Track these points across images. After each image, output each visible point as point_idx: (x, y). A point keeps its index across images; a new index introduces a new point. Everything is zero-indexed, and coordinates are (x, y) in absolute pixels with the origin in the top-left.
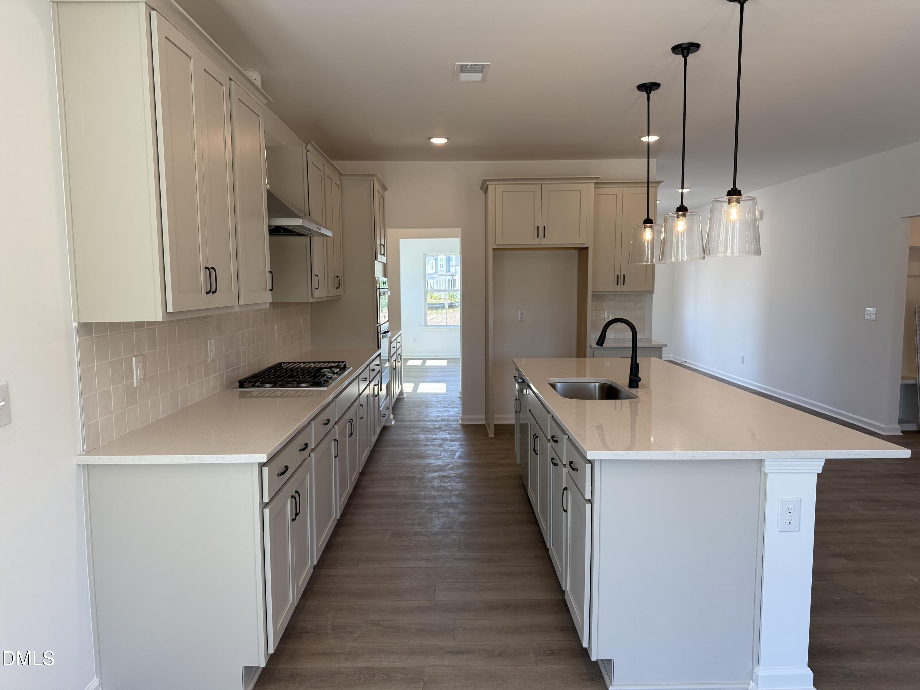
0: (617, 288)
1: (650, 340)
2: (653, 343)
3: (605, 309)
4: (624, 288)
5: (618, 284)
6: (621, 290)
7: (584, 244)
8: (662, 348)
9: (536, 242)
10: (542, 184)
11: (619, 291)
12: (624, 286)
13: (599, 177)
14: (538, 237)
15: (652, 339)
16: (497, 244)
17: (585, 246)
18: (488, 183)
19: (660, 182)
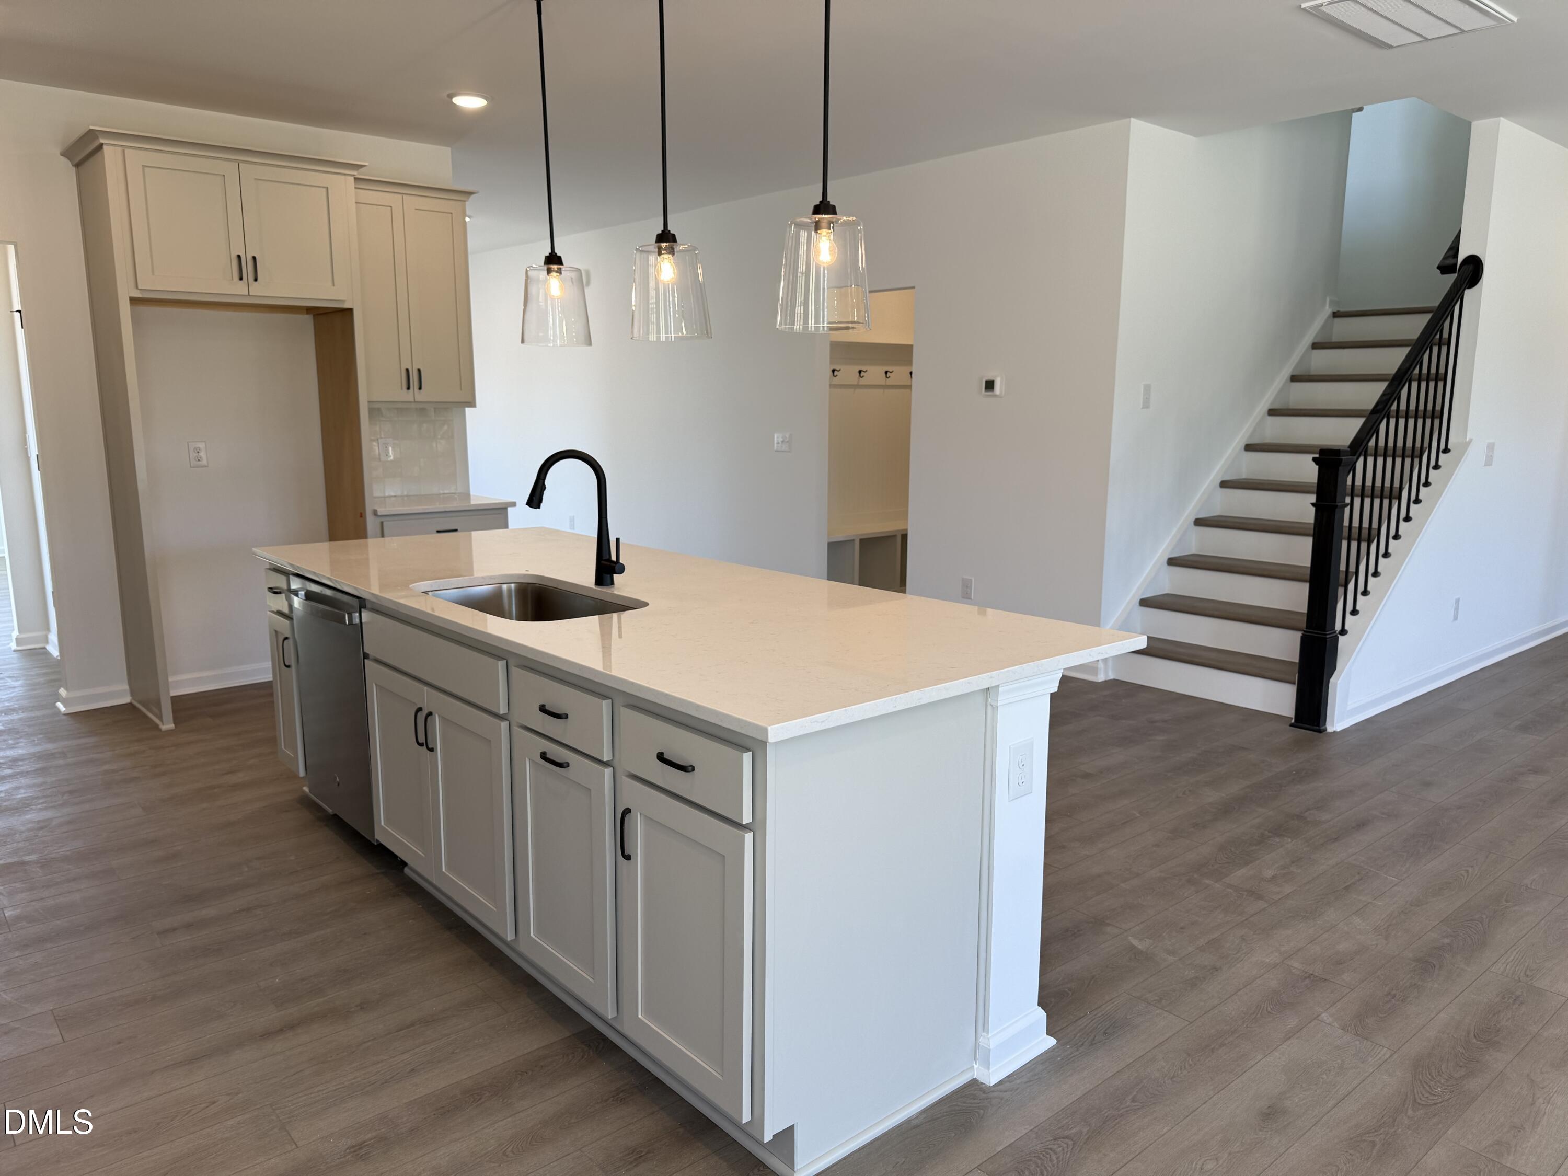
0: (408, 396)
1: (467, 496)
2: (473, 502)
3: (379, 437)
4: (421, 396)
5: (408, 388)
6: (416, 400)
7: (344, 301)
8: (506, 509)
9: (237, 290)
10: (239, 162)
11: (411, 402)
12: (421, 391)
13: (365, 166)
14: (241, 279)
15: (472, 493)
16: (139, 287)
17: (346, 306)
18: (102, 141)
19: (470, 193)
